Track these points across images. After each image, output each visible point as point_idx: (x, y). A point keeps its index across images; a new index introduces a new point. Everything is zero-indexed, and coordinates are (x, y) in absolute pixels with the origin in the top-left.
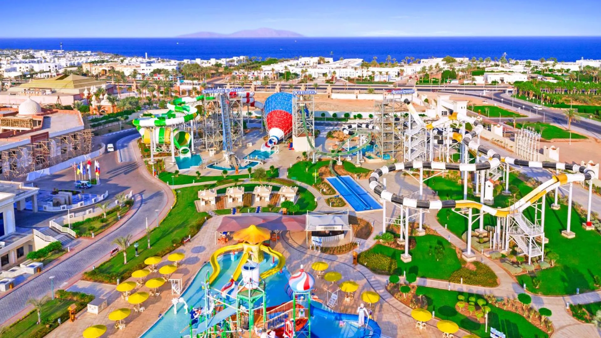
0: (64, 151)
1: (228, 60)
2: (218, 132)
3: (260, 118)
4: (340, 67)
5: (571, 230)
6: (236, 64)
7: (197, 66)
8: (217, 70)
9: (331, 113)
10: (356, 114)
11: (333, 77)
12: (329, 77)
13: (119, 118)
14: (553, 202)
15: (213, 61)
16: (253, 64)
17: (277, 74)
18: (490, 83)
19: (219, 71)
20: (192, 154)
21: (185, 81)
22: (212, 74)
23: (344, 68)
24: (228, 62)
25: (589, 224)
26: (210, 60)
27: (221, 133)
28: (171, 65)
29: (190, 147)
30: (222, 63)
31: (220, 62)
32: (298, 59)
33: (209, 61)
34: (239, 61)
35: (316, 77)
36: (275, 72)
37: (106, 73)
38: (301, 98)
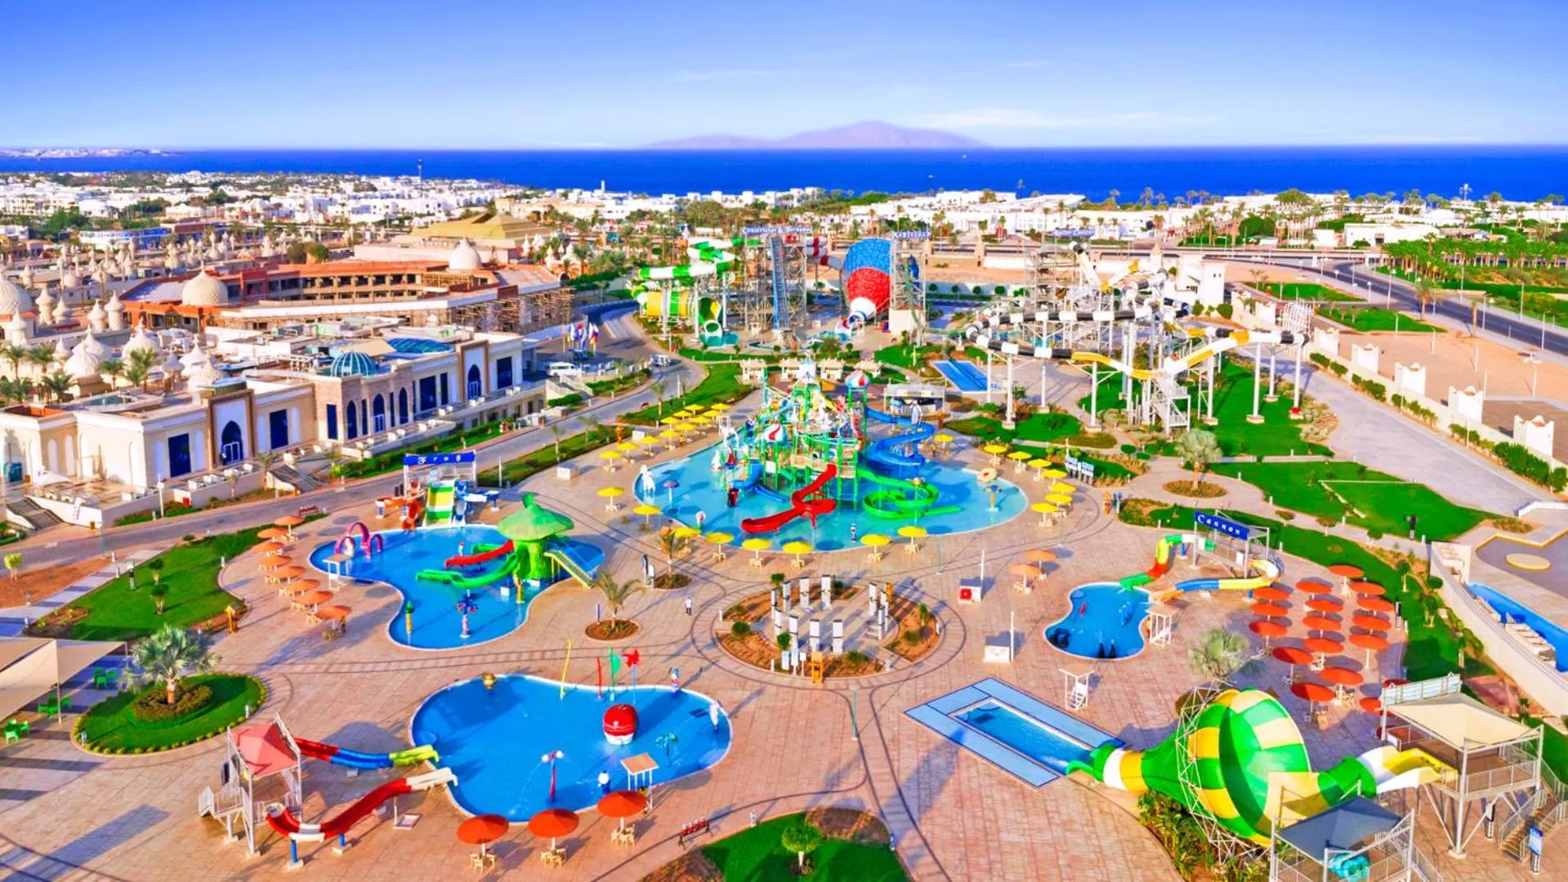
0: (535, 319)
1: (780, 194)
2: (765, 298)
3: (837, 292)
4: (1020, 210)
5: (1260, 412)
6: (796, 204)
7: (716, 206)
8: (756, 215)
9: (971, 286)
10: (1017, 288)
11: (998, 230)
12: (991, 229)
13: (597, 283)
14: (1268, 392)
15: (748, 197)
16: (833, 202)
17: (880, 221)
18: (1349, 244)
19: (762, 217)
20: (724, 333)
21: (699, 230)
22: (748, 222)
23: (1027, 211)
24: (780, 199)
25: (1296, 411)
26: (741, 194)
27: (771, 301)
28: (664, 204)
29: (721, 321)
30: (767, 201)
31: (762, 198)
32: (934, 196)
33: (740, 197)
34: (803, 197)
35: (965, 229)
36: (876, 218)
37: (539, 219)
38: (905, 244)
